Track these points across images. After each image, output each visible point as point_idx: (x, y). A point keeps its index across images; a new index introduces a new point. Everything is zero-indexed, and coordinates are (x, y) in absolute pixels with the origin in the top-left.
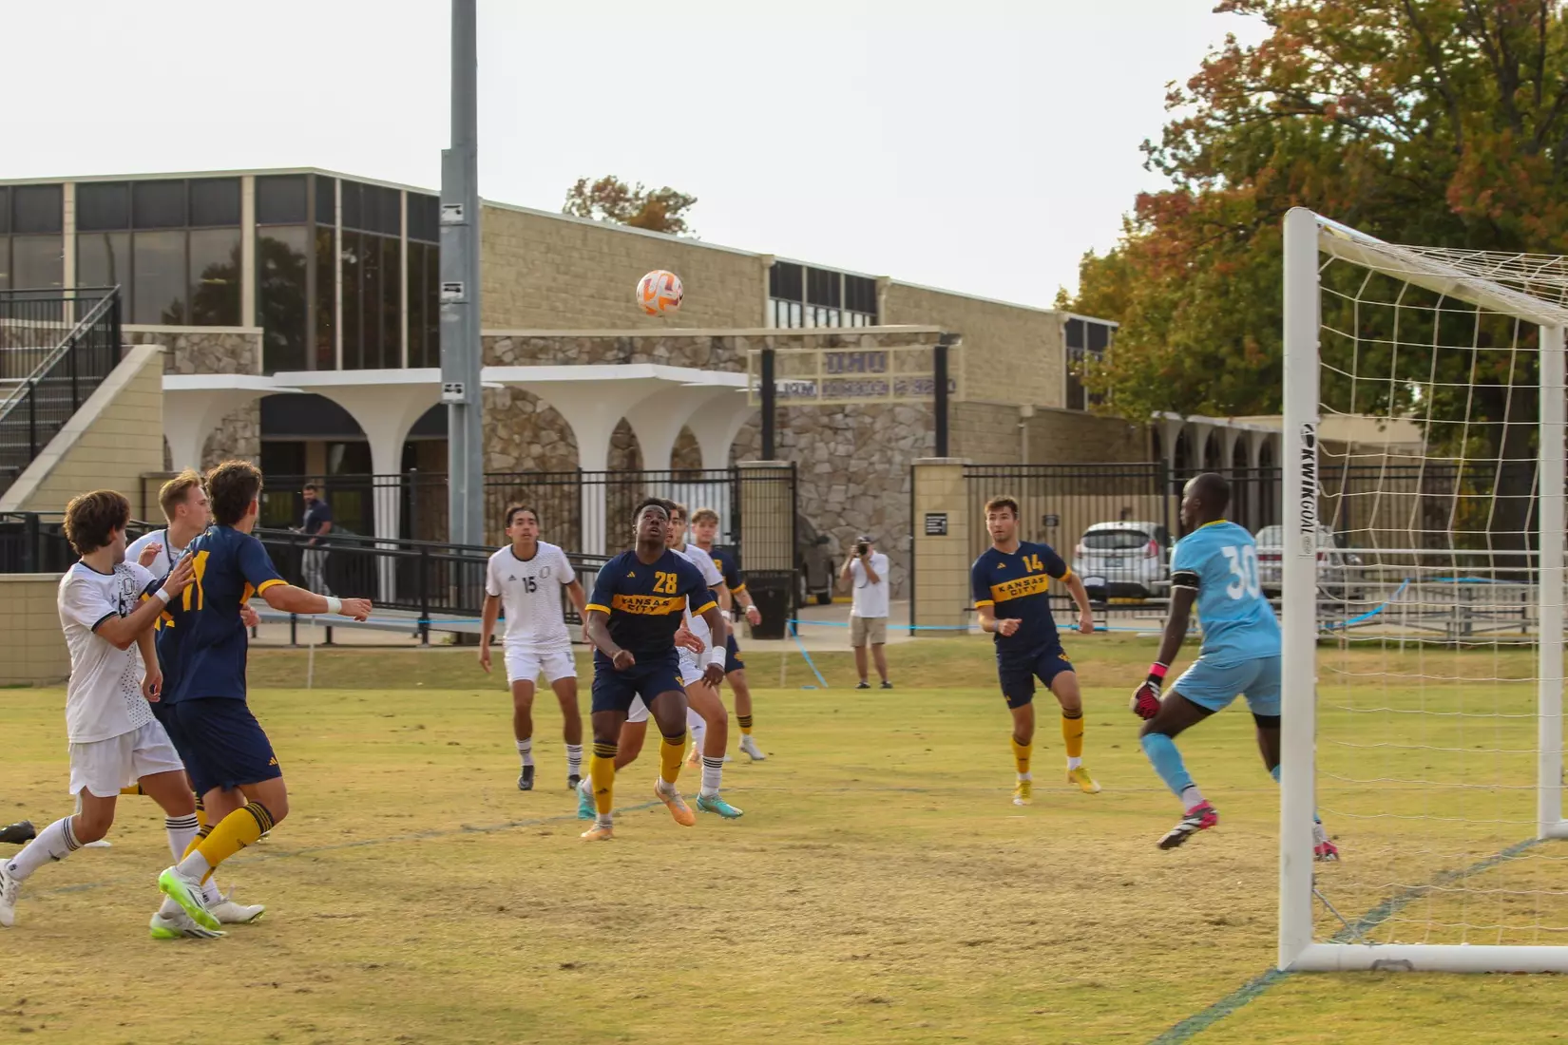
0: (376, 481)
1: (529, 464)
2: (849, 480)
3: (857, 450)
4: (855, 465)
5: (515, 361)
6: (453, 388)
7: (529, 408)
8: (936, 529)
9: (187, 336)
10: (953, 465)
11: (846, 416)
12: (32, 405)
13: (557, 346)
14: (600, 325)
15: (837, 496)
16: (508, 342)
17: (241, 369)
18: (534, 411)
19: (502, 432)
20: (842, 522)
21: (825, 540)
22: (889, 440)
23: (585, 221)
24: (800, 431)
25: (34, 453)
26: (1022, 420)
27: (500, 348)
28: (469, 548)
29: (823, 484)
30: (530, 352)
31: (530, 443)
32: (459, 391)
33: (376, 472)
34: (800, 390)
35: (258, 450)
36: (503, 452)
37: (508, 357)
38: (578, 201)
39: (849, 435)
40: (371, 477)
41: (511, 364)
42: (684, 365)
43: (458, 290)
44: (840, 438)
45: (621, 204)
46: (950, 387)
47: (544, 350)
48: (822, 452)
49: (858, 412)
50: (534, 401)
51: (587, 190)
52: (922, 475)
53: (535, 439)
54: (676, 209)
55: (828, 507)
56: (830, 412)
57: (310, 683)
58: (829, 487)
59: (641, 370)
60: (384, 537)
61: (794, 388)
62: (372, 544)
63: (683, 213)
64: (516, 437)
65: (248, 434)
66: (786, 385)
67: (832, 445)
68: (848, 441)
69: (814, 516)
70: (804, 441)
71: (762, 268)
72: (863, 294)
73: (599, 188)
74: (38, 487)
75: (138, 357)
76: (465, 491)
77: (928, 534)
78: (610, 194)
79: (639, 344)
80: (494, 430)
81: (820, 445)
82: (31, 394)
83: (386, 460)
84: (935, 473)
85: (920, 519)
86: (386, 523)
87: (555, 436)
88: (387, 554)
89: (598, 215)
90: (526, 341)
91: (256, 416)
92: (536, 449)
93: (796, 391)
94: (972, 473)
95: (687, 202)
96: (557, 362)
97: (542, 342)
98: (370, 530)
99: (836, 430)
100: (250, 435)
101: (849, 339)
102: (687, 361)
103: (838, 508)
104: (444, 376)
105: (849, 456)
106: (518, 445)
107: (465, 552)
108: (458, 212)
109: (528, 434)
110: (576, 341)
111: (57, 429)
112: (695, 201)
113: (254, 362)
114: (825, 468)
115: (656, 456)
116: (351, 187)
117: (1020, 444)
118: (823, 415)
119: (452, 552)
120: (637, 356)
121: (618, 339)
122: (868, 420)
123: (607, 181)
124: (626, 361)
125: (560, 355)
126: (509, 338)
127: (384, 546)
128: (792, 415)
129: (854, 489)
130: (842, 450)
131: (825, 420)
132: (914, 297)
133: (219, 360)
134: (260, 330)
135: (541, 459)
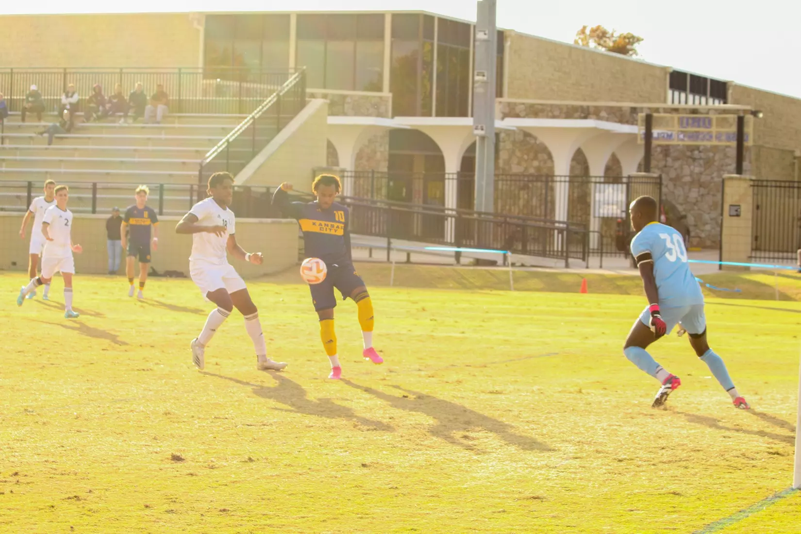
0: (447, 176)
1: (532, 171)
2: (701, 186)
3: (705, 170)
4: (704, 178)
5: (527, 116)
6: (479, 127)
7: (532, 141)
8: (735, 213)
9: (351, 96)
10: (745, 180)
11: (700, 152)
12: (254, 128)
13: (549, 109)
14: (577, 100)
15: (694, 194)
16: (523, 106)
17: (380, 115)
18: (536, 143)
19: (518, 154)
20: (696, 208)
21: (685, 217)
22: (722, 166)
23: (586, 48)
24: (676, 159)
25: (254, 155)
26: (795, 158)
27: (518, 109)
28: (485, 213)
29: (687, 188)
30: (534, 112)
31: (532, 160)
32: (482, 129)
33: (447, 171)
34: (666, 136)
35: (387, 157)
36: (519, 164)
37: (522, 114)
38: (582, 36)
39: (701, 162)
40: (444, 175)
41: (524, 117)
42: (616, 122)
43: (484, 76)
44: (696, 164)
45: (604, 39)
46: (745, 138)
47: (542, 111)
48: (687, 170)
49: (707, 150)
50: (535, 139)
51: (588, 32)
52: (728, 184)
53: (535, 158)
54: (632, 44)
55: (689, 200)
56: (692, 149)
57: (392, 282)
58: (690, 190)
59: (590, 123)
60: (450, 207)
61: (662, 135)
62: (443, 211)
63: (636, 46)
64: (526, 157)
65: (382, 149)
66: (658, 134)
67: (692, 167)
68: (700, 166)
69: (681, 204)
70: (677, 164)
71: (666, 73)
72: (719, 89)
73: (593, 31)
74: (255, 173)
75: (315, 105)
76: (484, 183)
77: (731, 216)
78: (600, 35)
79: (592, 110)
80: (513, 152)
81: (686, 167)
82: (253, 123)
83: (452, 165)
84: (735, 183)
85: (726, 207)
86: (451, 200)
87: (545, 157)
88: (451, 216)
89: (592, 44)
90: (532, 106)
91: (387, 140)
92: (536, 163)
93: (663, 137)
94: (758, 185)
95: (638, 40)
96: (548, 117)
97: (540, 107)
98: (443, 204)
99: (694, 160)
100: (383, 150)
101: (702, 111)
102: (617, 120)
103: (694, 201)
104: (475, 122)
105: (701, 173)
106: (526, 161)
107: (483, 216)
108: (485, 34)
109: (532, 155)
110: (559, 107)
111: (268, 142)
112: (643, 40)
113: (387, 111)
114: (687, 179)
115: (597, 169)
116: (443, 21)
117: (793, 170)
118: (688, 151)
119: (475, 216)
120: (591, 116)
121: (582, 107)
122: (711, 154)
123: (598, 28)
124: (585, 118)
125: (550, 114)
126: (523, 104)
127: (450, 212)
128: (672, 150)
129: (702, 191)
130: (697, 170)
131: (689, 154)
132: (746, 92)
133: (368, 110)
134: (390, 95)
135: (538, 169)
